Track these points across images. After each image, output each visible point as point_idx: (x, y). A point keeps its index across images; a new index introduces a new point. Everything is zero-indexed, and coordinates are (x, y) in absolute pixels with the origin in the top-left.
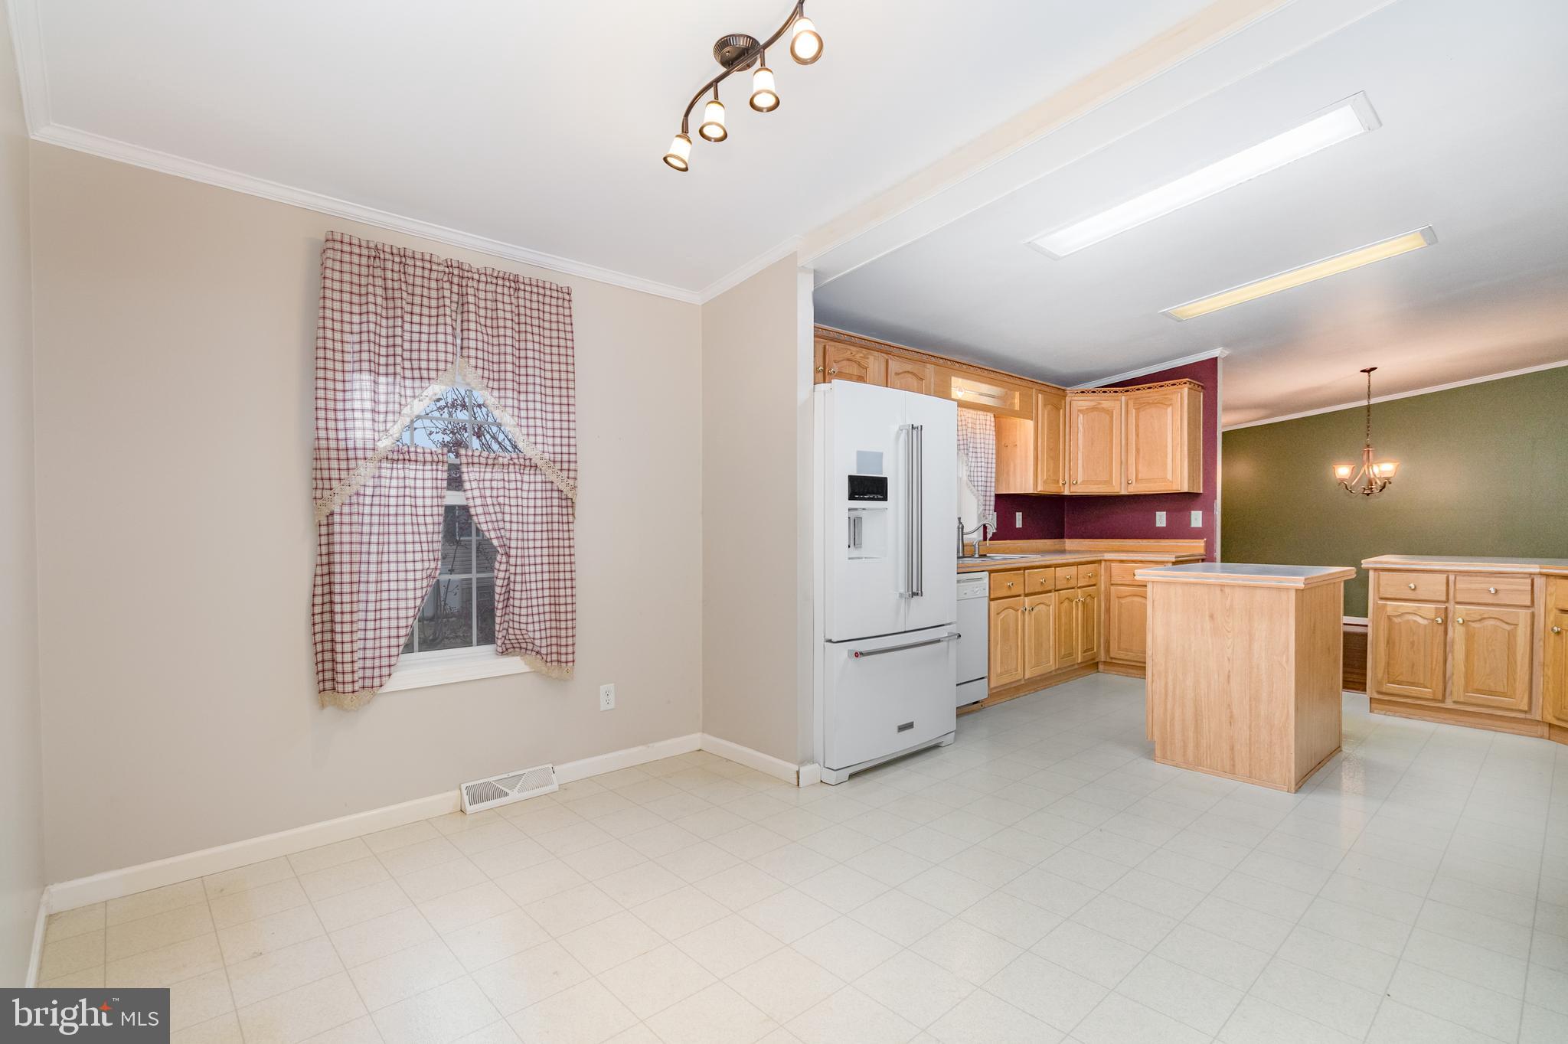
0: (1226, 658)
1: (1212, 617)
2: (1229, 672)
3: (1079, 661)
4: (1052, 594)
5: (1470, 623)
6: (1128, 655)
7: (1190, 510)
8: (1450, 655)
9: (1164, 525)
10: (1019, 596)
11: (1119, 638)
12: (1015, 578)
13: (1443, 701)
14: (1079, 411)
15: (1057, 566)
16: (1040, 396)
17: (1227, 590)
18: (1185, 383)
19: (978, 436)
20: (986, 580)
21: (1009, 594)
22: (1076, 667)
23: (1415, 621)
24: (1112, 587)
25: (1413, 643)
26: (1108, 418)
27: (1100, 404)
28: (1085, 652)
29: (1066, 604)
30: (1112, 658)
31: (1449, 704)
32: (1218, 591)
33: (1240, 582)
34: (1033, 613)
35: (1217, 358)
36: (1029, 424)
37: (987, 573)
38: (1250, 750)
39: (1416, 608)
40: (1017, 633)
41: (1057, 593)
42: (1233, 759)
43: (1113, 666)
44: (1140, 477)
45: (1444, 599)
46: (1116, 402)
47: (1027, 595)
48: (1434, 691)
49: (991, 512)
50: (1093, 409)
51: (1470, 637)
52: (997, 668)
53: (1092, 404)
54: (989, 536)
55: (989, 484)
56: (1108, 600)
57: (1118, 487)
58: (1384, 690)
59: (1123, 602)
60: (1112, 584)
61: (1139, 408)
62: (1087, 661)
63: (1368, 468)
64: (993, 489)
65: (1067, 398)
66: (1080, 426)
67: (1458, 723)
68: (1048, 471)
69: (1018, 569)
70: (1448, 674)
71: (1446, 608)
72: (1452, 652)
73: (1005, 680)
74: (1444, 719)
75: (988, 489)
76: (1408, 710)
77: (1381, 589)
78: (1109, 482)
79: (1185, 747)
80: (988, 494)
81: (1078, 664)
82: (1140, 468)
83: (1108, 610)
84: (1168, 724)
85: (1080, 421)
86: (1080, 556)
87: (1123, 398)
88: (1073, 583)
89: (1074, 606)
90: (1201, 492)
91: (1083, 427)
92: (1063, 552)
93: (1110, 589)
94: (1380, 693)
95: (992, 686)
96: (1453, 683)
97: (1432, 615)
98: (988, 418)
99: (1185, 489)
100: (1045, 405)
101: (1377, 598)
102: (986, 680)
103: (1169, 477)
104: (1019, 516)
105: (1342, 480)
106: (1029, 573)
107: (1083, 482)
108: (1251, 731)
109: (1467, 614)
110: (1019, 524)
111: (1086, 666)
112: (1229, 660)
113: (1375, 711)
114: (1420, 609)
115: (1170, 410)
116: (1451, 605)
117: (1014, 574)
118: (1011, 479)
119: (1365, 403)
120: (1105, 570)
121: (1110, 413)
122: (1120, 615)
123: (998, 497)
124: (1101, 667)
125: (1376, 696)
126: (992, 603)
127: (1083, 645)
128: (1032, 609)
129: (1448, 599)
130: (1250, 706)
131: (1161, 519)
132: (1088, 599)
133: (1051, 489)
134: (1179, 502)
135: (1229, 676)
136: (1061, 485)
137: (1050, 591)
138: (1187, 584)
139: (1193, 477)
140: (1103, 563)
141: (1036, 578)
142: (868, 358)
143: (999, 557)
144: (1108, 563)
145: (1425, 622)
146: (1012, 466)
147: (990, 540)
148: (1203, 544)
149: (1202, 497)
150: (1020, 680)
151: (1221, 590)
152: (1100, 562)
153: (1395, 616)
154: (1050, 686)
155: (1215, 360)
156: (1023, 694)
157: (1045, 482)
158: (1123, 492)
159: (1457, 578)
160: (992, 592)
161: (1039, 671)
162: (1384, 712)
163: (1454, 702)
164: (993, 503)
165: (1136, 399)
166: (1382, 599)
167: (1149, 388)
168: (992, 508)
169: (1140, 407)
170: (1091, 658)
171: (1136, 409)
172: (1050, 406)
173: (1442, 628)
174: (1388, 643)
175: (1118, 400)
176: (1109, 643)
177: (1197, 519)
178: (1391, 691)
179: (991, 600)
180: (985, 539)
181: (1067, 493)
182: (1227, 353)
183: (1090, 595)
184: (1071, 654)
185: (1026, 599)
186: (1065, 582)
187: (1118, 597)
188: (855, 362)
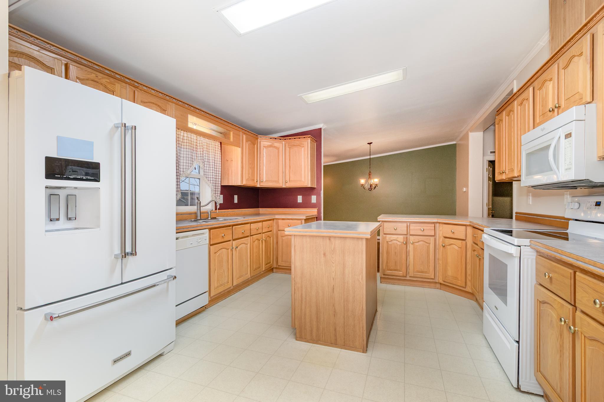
0: (332, 278)
1: (324, 254)
2: (334, 286)
3: (264, 270)
4: (249, 238)
5: (415, 243)
6: (286, 264)
7: (311, 195)
8: (408, 257)
9: (301, 202)
10: (230, 241)
11: (282, 256)
12: (228, 231)
13: (406, 277)
14: (264, 146)
15: (251, 223)
16: (244, 136)
17: (332, 239)
18: (309, 137)
19: (211, 153)
20: (207, 235)
21: (223, 240)
22: (262, 273)
23: (396, 243)
24: (279, 232)
25: (396, 253)
26: (277, 151)
27: (273, 144)
28: (266, 265)
29: (256, 242)
30: (279, 266)
31: (408, 278)
32: (328, 239)
33: (339, 235)
34: (238, 249)
35: (321, 128)
36: (239, 150)
37: (207, 230)
38: (344, 330)
39: (396, 238)
40: (228, 261)
41: (251, 237)
42: (336, 336)
43: (279, 269)
44: (291, 180)
45: (406, 233)
46: (281, 144)
47: (234, 240)
48: (403, 273)
49: (219, 195)
50: (271, 146)
51: (415, 249)
52: (214, 284)
53: (269, 144)
54: (218, 207)
55: (217, 180)
56: (277, 237)
57: (281, 184)
58: (386, 274)
59: (284, 239)
60: (279, 230)
61: (290, 148)
62: (268, 269)
63: (370, 181)
64: (220, 182)
65: (258, 140)
66: (264, 154)
67: (411, 285)
68: (249, 174)
69: (229, 226)
70: (408, 265)
71: (407, 237)
72: (409, 255)
73: (221, 289)
74: (406, 284)
75: (217, 182)
76: (394, 281)
77: (384, 230)
78: (278, 182)
79: (311, 331)
80: (217, 185)
81: (263, 271)
82: (291, 175)
83: (277, 243)
84: (303, 317)
85: (264, 152)
86: (264, 217)
87: (284, 142)
88: (260, 231)
89: (261, 242)
90: (316, 187)
91: (266, 153)
92: (258, 214)
93: (278, 232)
94: (384, 275)
95: (212, 295)
96: (409, 269)
97: (402, 241)
98: (217, 144)
99: (309, 186)
100: (247, 141)
101: (383, 234)
102: (207, 294)
103: (303, 180)
104: (236, 197)
105: (362, 185)
106: (235, 228)
107: (266, 181)
108: (344, 319)
109: (414, 240)
110: (236, 201)
111: (268, 271)
112: (333, 279)
113: (383, 282)
114: (398, 238)
115: (303, 149)
116: (408, 236)
117: (226, 229)
118: (230, 178)
119: (368, 157)
120: (276, 223)
121: (278, 149)
122: (282, 244)
123: (223, 187)
124: (274, 270)
125: (383, 276)
126: (211, 247)
127: (265, 262)
128: (237, 247)
129: (407, 233)
130: (344, 305)
131: (300, 199)
132: (268, 239)
133: (251, 184)
134: (307, 191)
135: (333, 288)
136: (255, 182)
137: (248, 237)
138: (312, 236)
139: (313, 180)
140: (275, 220)
141: (239, 231)
142: (115, 85)
143: (221, 219)
144: (277, 220)
145: (400, 244)
146: (230, 171)
147: (218, 210)
148: (317, 210)
149: (316, 189)
150: (230, 287)
151: (329, 239)
152: (274, 219)
153: (389, 241)
154: (249, 285)
155: (321, 129)
156: (233, 293)
157: (247, 180)
158: (284, 186)
159: (411, 225)
160: (211, 241)
161: (241, 280)
162: (385, 283)
163: (410, 277)
164: (219, 190)
165: (289, 143)
166: (384, 234)
167: (294, 139)
168: (219, 192)
169: (291, 146)
170: (270, 267)
171: (289, 148)
172: (249, 142)
173: (405, 246)
174: (387, 253)
175: (281, 143)
176: (278, 259)
177: (314, 199)
178: (389, 274)
179: (211, 245)
180: (216, 209)
181: (258, 186)
182: (325, 127)
183: (268, 236)
184: (259, 267)
185: (234, 242)
186: (256, 231)
187: (281, 237)
188: (102, 84)
